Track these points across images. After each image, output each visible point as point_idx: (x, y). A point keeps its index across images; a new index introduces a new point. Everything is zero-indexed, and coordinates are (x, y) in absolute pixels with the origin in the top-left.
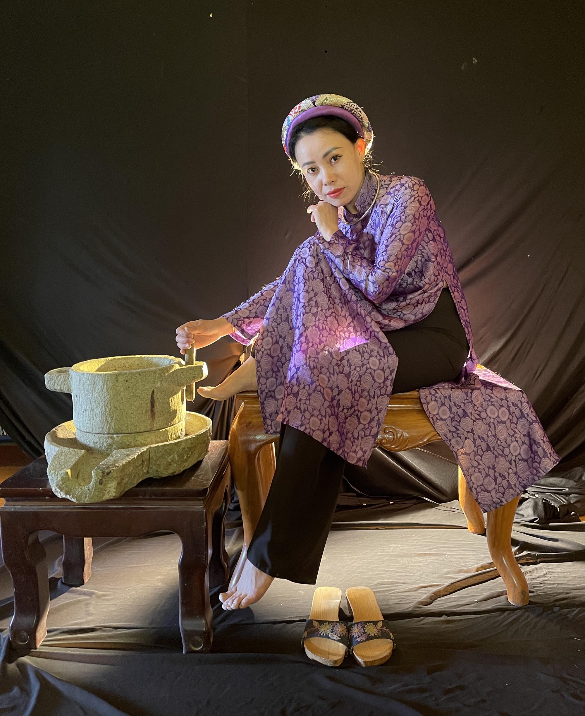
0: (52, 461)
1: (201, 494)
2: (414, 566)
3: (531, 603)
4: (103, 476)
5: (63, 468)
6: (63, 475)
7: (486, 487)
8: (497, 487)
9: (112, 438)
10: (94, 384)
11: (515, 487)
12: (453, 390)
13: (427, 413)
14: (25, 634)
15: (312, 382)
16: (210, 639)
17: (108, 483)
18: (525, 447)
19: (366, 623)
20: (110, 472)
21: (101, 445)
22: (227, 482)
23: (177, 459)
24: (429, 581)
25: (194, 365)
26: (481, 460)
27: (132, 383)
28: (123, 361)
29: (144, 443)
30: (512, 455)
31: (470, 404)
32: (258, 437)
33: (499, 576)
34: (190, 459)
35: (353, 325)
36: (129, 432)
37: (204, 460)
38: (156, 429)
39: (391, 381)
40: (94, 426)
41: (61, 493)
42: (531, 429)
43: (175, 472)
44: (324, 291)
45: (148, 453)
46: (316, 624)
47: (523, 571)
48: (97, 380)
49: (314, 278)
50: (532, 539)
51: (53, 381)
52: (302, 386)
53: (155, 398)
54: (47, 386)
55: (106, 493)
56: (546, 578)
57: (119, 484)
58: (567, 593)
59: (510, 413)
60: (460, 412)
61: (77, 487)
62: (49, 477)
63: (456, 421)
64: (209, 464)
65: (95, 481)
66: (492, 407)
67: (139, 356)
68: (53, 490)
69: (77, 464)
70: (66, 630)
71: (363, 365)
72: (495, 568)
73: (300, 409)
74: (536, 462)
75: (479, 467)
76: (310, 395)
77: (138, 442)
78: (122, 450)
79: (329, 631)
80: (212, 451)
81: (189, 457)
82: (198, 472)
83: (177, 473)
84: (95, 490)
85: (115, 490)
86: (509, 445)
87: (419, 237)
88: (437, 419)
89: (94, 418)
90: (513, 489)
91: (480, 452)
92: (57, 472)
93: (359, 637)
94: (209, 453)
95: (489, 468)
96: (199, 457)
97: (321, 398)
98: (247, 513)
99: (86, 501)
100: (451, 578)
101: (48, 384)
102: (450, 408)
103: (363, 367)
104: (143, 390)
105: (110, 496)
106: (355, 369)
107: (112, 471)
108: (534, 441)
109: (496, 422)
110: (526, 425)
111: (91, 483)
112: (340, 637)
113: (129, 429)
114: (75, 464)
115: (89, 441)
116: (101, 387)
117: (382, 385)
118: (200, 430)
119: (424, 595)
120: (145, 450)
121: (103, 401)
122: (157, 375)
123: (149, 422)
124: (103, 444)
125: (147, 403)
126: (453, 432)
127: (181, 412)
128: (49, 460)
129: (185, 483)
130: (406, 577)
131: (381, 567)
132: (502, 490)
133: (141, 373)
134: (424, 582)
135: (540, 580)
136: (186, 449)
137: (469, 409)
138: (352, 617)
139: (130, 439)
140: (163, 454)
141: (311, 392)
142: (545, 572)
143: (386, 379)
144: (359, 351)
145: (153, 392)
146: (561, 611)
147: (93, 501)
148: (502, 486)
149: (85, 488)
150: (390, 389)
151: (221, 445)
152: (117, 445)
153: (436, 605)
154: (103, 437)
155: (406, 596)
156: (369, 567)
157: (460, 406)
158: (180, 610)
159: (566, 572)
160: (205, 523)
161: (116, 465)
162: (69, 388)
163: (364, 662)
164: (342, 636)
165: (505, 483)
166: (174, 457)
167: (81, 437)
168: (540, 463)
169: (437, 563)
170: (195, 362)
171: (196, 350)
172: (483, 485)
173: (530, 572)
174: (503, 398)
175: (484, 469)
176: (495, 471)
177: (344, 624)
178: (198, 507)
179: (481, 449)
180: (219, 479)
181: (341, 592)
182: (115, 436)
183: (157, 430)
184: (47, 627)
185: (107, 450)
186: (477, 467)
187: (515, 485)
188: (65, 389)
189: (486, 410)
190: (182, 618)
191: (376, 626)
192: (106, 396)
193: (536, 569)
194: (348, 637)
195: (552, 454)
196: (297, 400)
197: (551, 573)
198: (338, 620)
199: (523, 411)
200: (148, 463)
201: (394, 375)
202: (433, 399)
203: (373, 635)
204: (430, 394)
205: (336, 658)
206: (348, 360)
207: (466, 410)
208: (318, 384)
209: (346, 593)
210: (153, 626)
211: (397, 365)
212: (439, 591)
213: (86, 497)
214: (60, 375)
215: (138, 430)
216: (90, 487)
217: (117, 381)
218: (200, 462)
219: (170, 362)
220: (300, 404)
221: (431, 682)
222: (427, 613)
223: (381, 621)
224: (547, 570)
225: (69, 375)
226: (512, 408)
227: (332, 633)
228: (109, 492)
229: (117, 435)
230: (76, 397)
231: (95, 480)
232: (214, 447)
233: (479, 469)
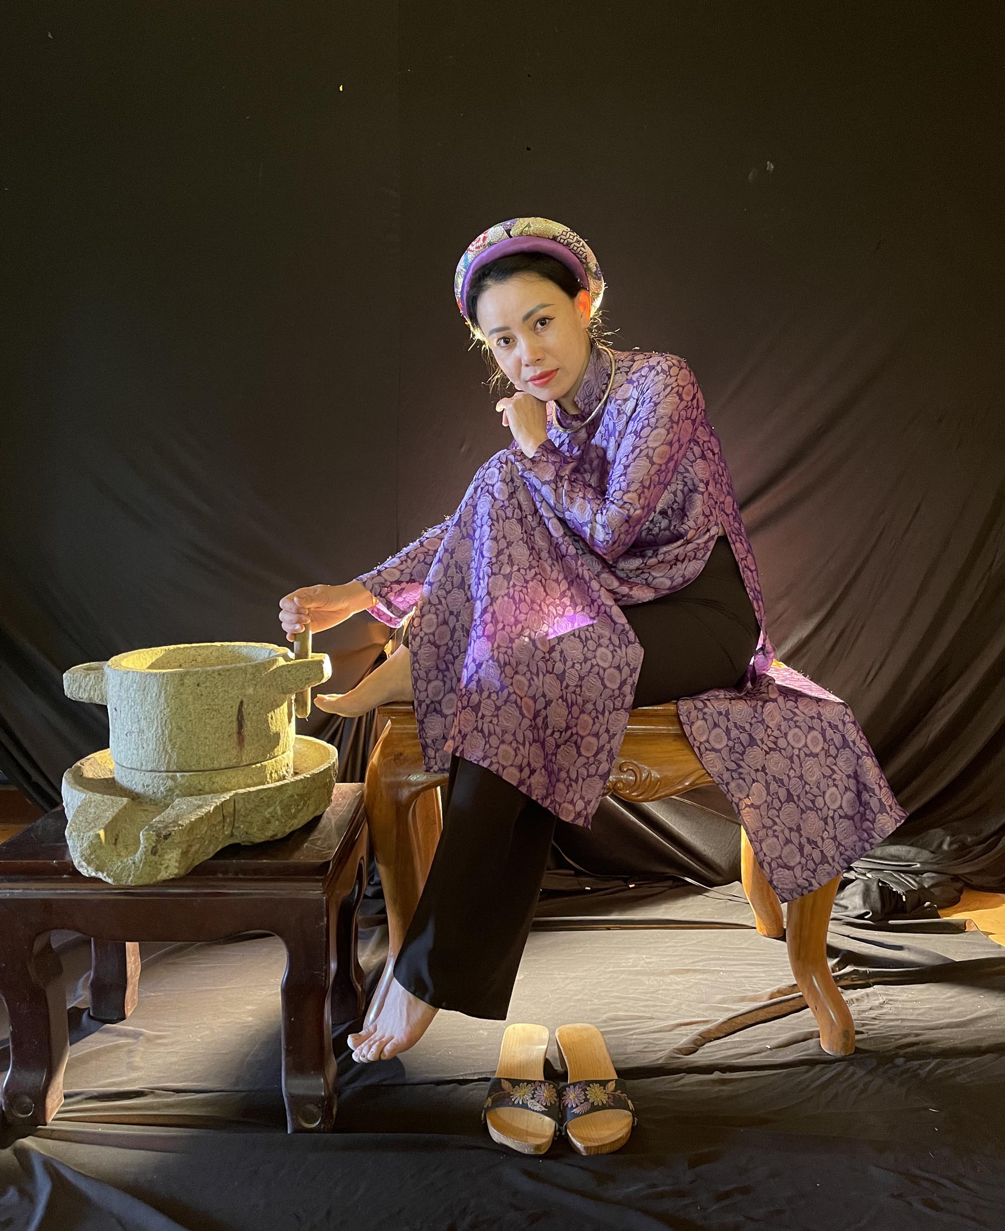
0: (74, 816)
1: (318, 871)
2: (668, 990)
3: (858, 1050)
4: (157, 841)
5: (93, 828)
6: (91, 839)
7: (785, 861)
8: (803, 861)
9: (173, 779)
10: (144, 690)
11: (834, 861)
12: (732, 701)
13: (691, 739)
14: (28, 1100)
15: (503, 688)
16: (331, 1109)
17: (166, 852)
18: (849, 795)
19: (588, 1083)
20: (170, 834)
21: (155, 790)
22: (362, 851)
23: (279, 812)
24: (693, 1014)
25: (309, 659)
26: (778, 816)
27: (206, 687)
28: (193, 652)
29: (226, 786)
30: (829, 808)
31: (760, 724)
32: (413, 778)
33: (807, 1007)
34: (301, 814)
35: (570, 594)
36: (202, 769)
37: (325, 815)
38: (245, 764)
39: (632, 686)
40: (143, 758)
41: (89, 869)
42: (860, 766)
43: (276, 835)
44: (522, 539)
45: (232, 804)
46: (506, 1085)
47: (845, 998)
48: (149, 684)
49: (507, 518)
50: (860, 947)
51: (77, 684)
52: (485, 694)
53: (244, 714)
54: (67, 693)
55: (163, 868)
56: (884, 1011)
57: (184, 854)
58: (917, 1035)
59: (825, 740)
60: (744, 738)
61: (115, 859)
62: (70, 843)
63: (737, 752)
64: (333, 822)
65: (145, 850)
66: (797, 730)
67: (218, 644)
68: (76, 863)
69: (115, 820)
70: (95, 1094)
71: (586, 660)
72: (800, 993)
73: (482, 731)
74: (868, 820)
75: (775, 827)
76: (498, 708)
77: (215, 785)
78: (190, 799)
79: (527, 1097)
80: (338, 800)
81: (301, 810)
82: (315, 835)
83: (279, 836)
84: (145, 863)
85: (177, 864)
86: (824, 793)
87: (678, 452)
88: (707, 749)
89: (145, 745)
90: (830, 865)
91: (777, 804)
92: (82, 834)
93: (577, 1106)
94: (333, 804)
95: (791, 829)
96: (317, 809)
97: (517, 713)
98: (395, 901)
99: (130, 881)
100: (728, 1010)
101: (69, 688)
102: (728, 731)
103: (585, 663)
104: (225, 700)
105: (170, 874)
106: (573, 666)
107: (173, 833)
108: (865, 785)
109: (802, 755)
110: (851, 759)
111: (139, 852)
112: (546, 1107)
113: (202, 763)
114: (112, 821)
115: (136, 783)
116: (156, 695)
117: (617, 693)
118: (318, 766)
119: (684, 1038)
120: (228, 798)
121: (159, 717)
122: (248, 676)
123: (235, 752)
124: (158, 788)
125: (232, 721)
126: (733, 771)
127: (288, 736)
128: (69, 814)
129: (292, 852)
130: (655, 1009)
131: (613, 991)
132: (811, 865)
133: (221, 672)
134: (684, 1017)
135: (873, 1014)
136: (295, 796)
137: (760, 733)
138: (566, 1073)
139: (202, 780)
140: (258, 806)
141: (499, 703)
142: (881, 1001)
143: (623, 683)
144: (579, 637)
145: (242, 702)
146: (908, 1063)
147: (141, 882)
148: (813, 859)
149: (127, 861)
150: (630, 699)
151: (354, 792)
152: (180, 790)
153: (703, 1053)
154: (159, 776)
155: (655, 1039)
156: (594, 992)
157: (743, 728)
158: (283, 1063)
159: (916, 1001)
160: (325, 919)
161: (180, 822)
162: (103, 697)
163: (585, 1148)
164: (549, 1104)
165: (816, 855)
166: (275, 809)
167: (122, 777)
168: (873, 822)
169: (705, 984)
170: (310, 654)
171: (313, 635)
172: (780, 857)
173: (857, 1000)
174: (814, 715)
175: (782, 831)
176: (801, 836)
177: (552, 1086)
178: (314, 892)
179: (778, 798)
180: (349, 846)
181: (547, 1033)
182: (178, 774)
183: (247, 765)
184: (64, 1089)
185: (165, 798)
186: (770, 828)
187: (833, 858)
188: (96, 697)
189: (786, 734)
190: (287, 1074)
191: (605, 1089)
192: (165, 709)
193: (868, 995)
194: (560, 1105)
195: (894, 806)
196: (477, 717)
197: (890, 1002)
198: (543, 1079)
199: (846, 736)
200: (232, 819)
201: (636, 676)
202: (700, 716)
203: (600, 1104)
204: (696, 708)
205: (539, 1141)
206: (562, 652)
207: (753, 735)
208: (511, 691)
209: (557, 1034)
210: (237, 1088)
211: (641, 661)
212: (709, 1031)
213: (129, 876)
214: (89, 674)
215: (216, 766)
216: (136, 859)
217: (183, 684)
218: (318, 819)
219: (270, 653)
220: (483, 723)
221: (694, 1181)
222: (689, 1068)
223: (612, 1080)
224: (884, 998)
225: (103, 675)
226: (829, 732)
227: (533, 1101)
228: (167, 868)
229: (181, 774)
230: (114, 710)
231: (145, 847)
232: (341, 794)
233: (775, 831)
